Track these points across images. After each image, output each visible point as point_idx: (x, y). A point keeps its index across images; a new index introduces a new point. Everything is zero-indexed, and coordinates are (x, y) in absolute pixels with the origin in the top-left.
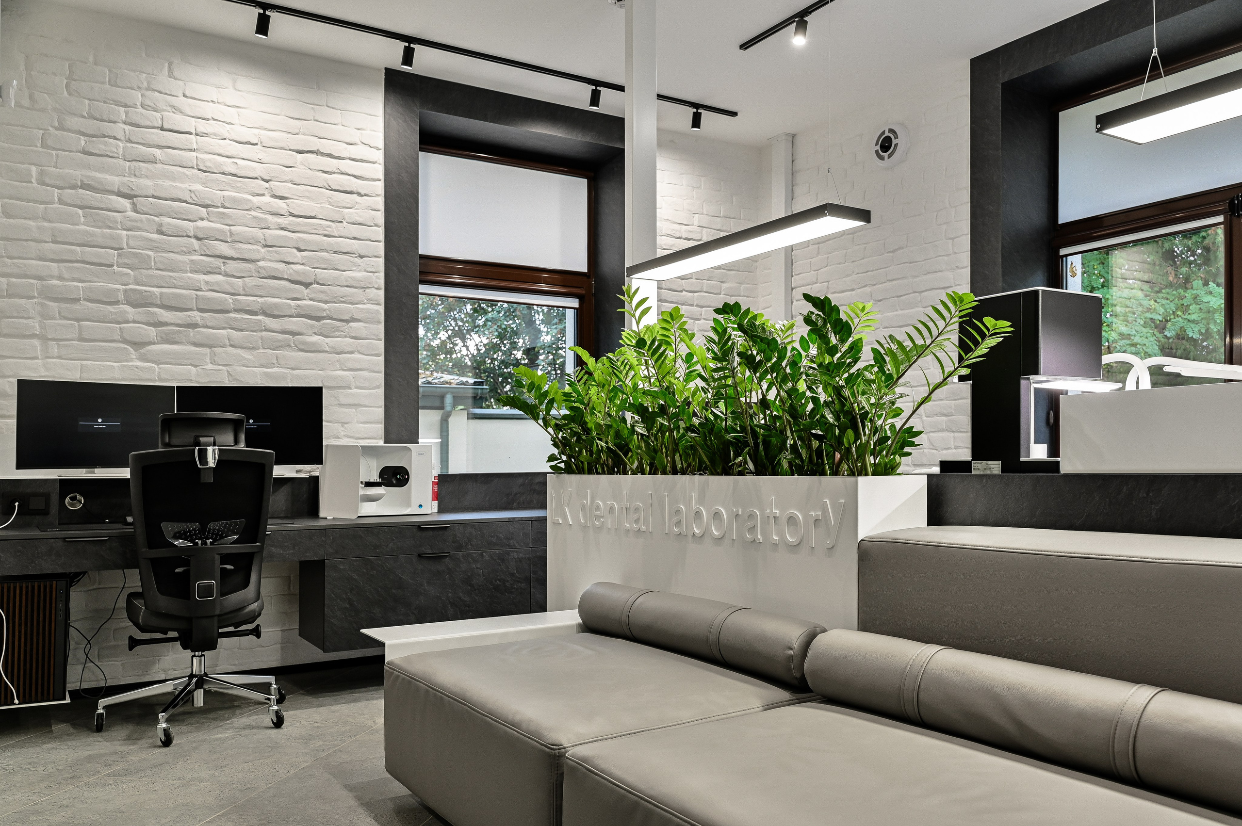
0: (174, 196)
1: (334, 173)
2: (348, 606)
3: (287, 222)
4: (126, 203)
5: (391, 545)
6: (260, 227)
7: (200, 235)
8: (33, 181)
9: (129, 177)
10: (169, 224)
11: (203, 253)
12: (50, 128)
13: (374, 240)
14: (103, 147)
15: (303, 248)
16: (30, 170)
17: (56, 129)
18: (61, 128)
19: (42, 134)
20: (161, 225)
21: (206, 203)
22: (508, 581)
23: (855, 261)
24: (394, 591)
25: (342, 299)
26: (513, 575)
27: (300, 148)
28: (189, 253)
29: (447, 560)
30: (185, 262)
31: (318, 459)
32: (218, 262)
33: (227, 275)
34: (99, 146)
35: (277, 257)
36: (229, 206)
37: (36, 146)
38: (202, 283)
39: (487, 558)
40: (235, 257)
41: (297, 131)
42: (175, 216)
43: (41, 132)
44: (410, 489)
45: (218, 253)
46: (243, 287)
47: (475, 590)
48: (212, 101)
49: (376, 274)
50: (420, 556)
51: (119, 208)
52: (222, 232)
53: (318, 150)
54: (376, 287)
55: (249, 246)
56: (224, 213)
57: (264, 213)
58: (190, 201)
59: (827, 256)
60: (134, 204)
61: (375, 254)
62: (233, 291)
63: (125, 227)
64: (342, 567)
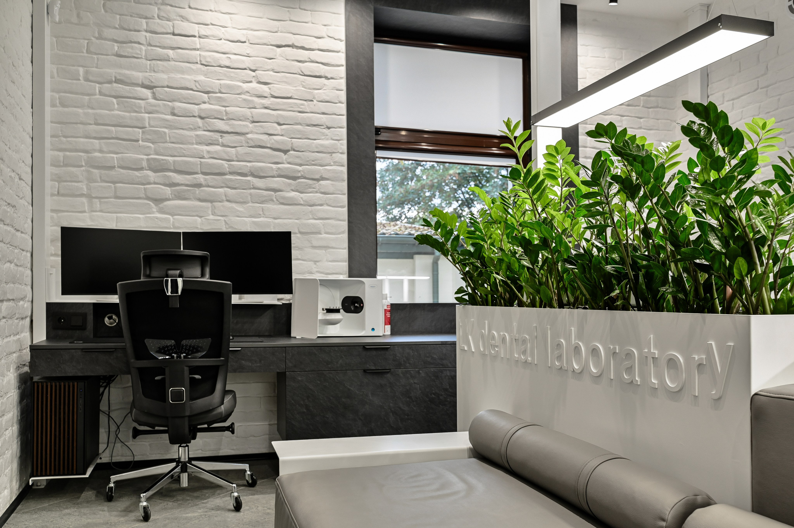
0: (183, 85)
1: (306, 62)
2: (305, 411)
3: (269, 102)
4: (147, 93)
5: (341, 361)
6: (248, 107)
7: (203, 115)
8: (81, 78)
9: (150, 72)
10: (179, 107)
11: (205, 129)
12: (92, 38)
13: (338, 114)
14: (130, 50)
15: (282, 123)
16: (78, 71)
17: (97, 38)
18: (100, 38)
19: (87, 43)
20: (173, 108)
21: (207, 90)
22: (442, 395)
23: (769, 112)
24: (343, 400)
25: (313, 163)
26: (446, 390)
27: (279, 43)
28: (195, 129)
29: (389, 375)
30: (192, 136)
31: (289, 290)
32: (217, 136)
33: (223, 145)
34: (128, 50)
35: (262, 130)
36: (224, 92)
37: (83, 53)
38: (205, 152)
39: (423, 374)
40: (229, 131)
41: (276, 30)
42: (184, 101)
43: (86, 41)
44: (364, 315)
45: (217, 128)
46: (236, 154)
47: (413, 401)
48: (211, 10)
49: (340, 142)
50: (365, 371)
51: (143, 96)
52: (219, 112)
53: (293, 44)
54: (340, 151)
55: (240, 123)
56: (220, 98)
57: (251, 96)
58: (195, 88)
59: (741, 110)
60: (154, 93)
61: (339, 126)
62: (228, 158)
63: (147, 111)
64: (300, 379)
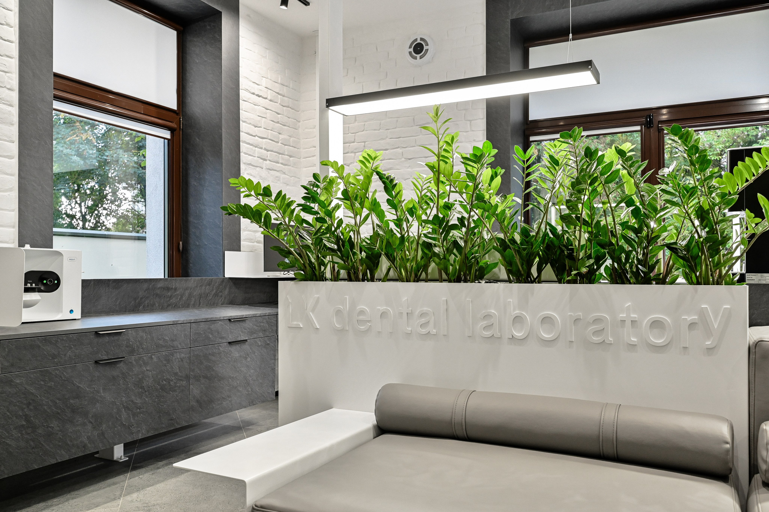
5: (69, 353)
13: (6, 39)
22: (172, 381)
24: (72, 401)
26: (176, 374)
29: (122, 364)
39: (155, 360)
44: (61, 294)
47: (146, 392)
49: (8, 74)
50: (96, 362)
54: (8, 87)
61: (7, 54)
64: (18, 381)
